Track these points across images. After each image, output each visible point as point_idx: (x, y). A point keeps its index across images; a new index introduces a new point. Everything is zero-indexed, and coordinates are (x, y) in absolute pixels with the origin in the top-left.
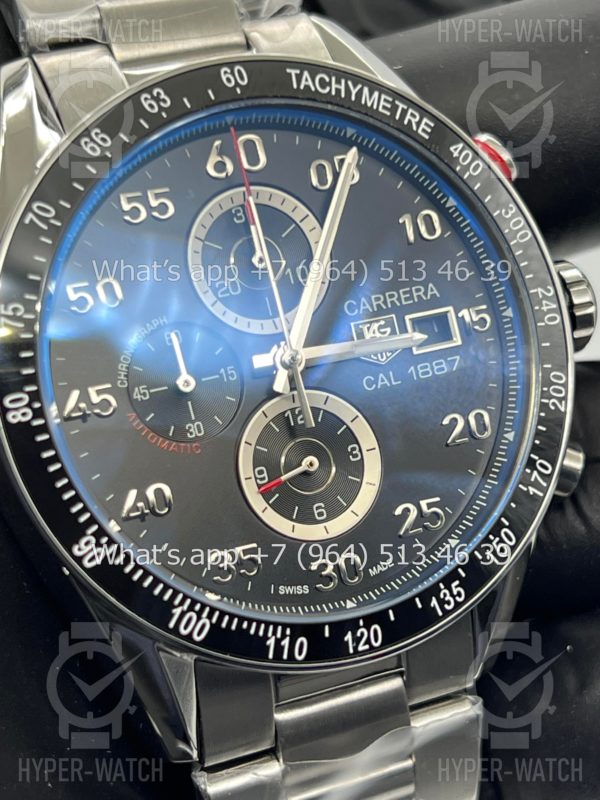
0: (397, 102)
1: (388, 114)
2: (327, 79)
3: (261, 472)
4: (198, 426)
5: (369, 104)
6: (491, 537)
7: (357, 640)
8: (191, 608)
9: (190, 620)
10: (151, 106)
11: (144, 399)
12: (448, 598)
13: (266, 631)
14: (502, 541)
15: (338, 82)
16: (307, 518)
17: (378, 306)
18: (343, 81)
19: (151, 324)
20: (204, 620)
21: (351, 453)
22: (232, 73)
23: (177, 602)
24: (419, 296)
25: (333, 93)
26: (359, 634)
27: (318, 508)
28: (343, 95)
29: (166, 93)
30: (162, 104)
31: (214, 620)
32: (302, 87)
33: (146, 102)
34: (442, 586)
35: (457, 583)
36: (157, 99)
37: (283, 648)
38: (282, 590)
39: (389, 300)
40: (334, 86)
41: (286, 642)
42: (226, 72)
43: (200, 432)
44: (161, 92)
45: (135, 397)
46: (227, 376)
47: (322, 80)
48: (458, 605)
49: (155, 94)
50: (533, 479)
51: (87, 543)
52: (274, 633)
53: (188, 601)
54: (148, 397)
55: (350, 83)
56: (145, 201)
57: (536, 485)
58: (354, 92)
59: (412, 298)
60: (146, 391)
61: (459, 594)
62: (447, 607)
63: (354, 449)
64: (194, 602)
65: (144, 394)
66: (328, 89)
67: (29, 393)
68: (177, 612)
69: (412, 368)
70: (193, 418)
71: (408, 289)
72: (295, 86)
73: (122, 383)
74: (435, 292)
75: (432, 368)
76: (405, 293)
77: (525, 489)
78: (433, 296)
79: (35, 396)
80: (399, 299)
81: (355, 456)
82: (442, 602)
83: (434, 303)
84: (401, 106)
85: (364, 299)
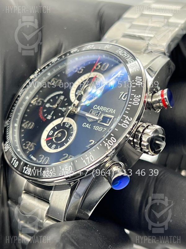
24: (110, 111)
71: (109, 109)
74: (114, 112)
76: (108, 109)
78: (113, 113)
80: (106, 110)
85: (99, 106)
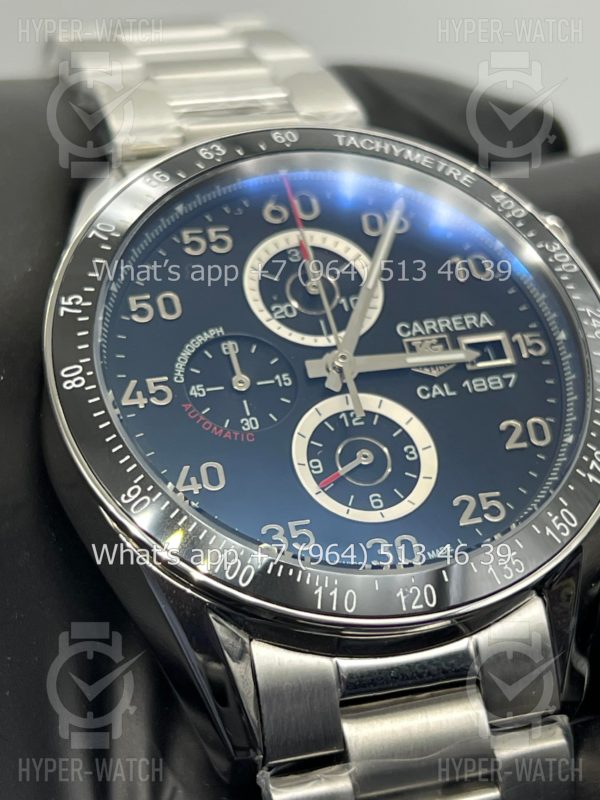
0: (439, 162)
1: (430, 167)
2: (372, 142)
3: (315, 464)
4: (253, 421)
6: (550, 515)
7: (410, 599)
9: (235, 566)
10: (208, 155)
11: (200, 395)
13: (313, 580)
15: (382, 145)
16: (363, 505)
17: (431, 329)
18: (387, 145)
19: (208, 333)
20: (249, 566)
21: (406, 454)
24: (471, 324)
25: (377, 150)
26: (411, 592)
27: (374, 498)
29: (222, 148)
30: (218, 154)
33: (203, 153)
35: (515, 554)
36: (213, 151)
37: (331, 598)
39: (441, 326)
40: (378, 146)
41: (334, 593)
42: (278, 136)
43: (254, 425)
44: (218, 146)
45: (191, 394)
46: (283, 381)
47: (366, 142)
49: (212, 148)
50: (591, 468)
51: (134, 492)
52: (322, 583)
54: (204, 394)
55: (394, 146)
56: (205, 236)
58: (397, 152)
59: (464, 324)
60: (203, 390)
61: (519, 566)
62: (506, 577)
63: (410, 450)
65: (201, 392)
66: (372, 148)
67: (83, 364)
69: (467, 382)
70: (248, 414)
71: (460, 317)
72: (341, 144)
73: (179, 379)
74: (488, 321)
75: (487, 384)
76: (457, 320)
77: (583, 477)
78: (486, 324)
79: (87, 367)
80: (452, 325)
81: (412, 456)
83: (487, 329)
84: (443, 164)
85: (416, 324)
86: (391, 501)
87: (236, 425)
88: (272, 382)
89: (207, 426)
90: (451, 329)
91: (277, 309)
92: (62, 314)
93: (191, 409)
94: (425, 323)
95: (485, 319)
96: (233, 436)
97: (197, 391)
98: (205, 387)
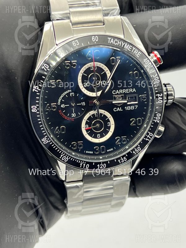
0: (133, 48)
1: (130, 51)
2: (117, 41)
3: (87, 126)
4: (74, 114)
5: (126, 48)
6: (135, 149)
7: (100, 166)
8: (65, 155)
9: (64, 158)
10: (74, 44)
12: (123, 160)
13: (80, 162)
14: (137, 149)
15: (120, 42)
16: (95, 137)
17: (121, 92)
18: (121, 42)
19: (67, 91)
20: (67, 158)
22: (95, 38)
23: (62, 154)
24: (131, 91)
25: (118, 45)
26: (101, 165)
27: (98, 135)
28: (120, 45)
29: (78, 42)
30: (77, 44)
31: (69, 158)
32: (111, 43)
33: (73, 43)
34: (121, 158)
35: (125, 157)
36: (76, 43)
37: (84, 166)
38: (87, 152)
39: (123, 91)
40: (118, 43)
41: (84, 165)
42: (93, 38)
44: (77, 41)
45: (61, 107)
46: (83, 104)
47: (116, 41)
48: (124, 162)
49: (76, 41)
50: (147, 137)
51: (45, 139)
52: (82, 163)
53: (64, 154)
55: (122, 42)
56: (71, 63)
57: (148, 138)
58: (123, 44)
59: (129, 91)
61: (125, 159)
62: (122, 162)
63: (109, 123)
64: (66, 154)
65: (64, 106)
66: (117, 43)
67: (37, 106)
68: (62, 155)
69: (126, 107)
71: (128, 89)
72: (109, 42)
75: (131, 108)
77: (145, 139)
79: (38, 107)
80: (126, 91)
81: (109, 125)
82: (121, 161)
83: (134, 93)
84: (134, 48)
85: (117, 91)
86: (102, 136)
87: (70, 116)
88: (81, 104)
89: (64, 116)
90: (125, 92)
91: (85, 84)
92: (33, 91)
93: (61, 112)
94: (120, 90)
95: (134, 90)
96: (69, 119)
97: (63, 106)
98: (65, 105)
